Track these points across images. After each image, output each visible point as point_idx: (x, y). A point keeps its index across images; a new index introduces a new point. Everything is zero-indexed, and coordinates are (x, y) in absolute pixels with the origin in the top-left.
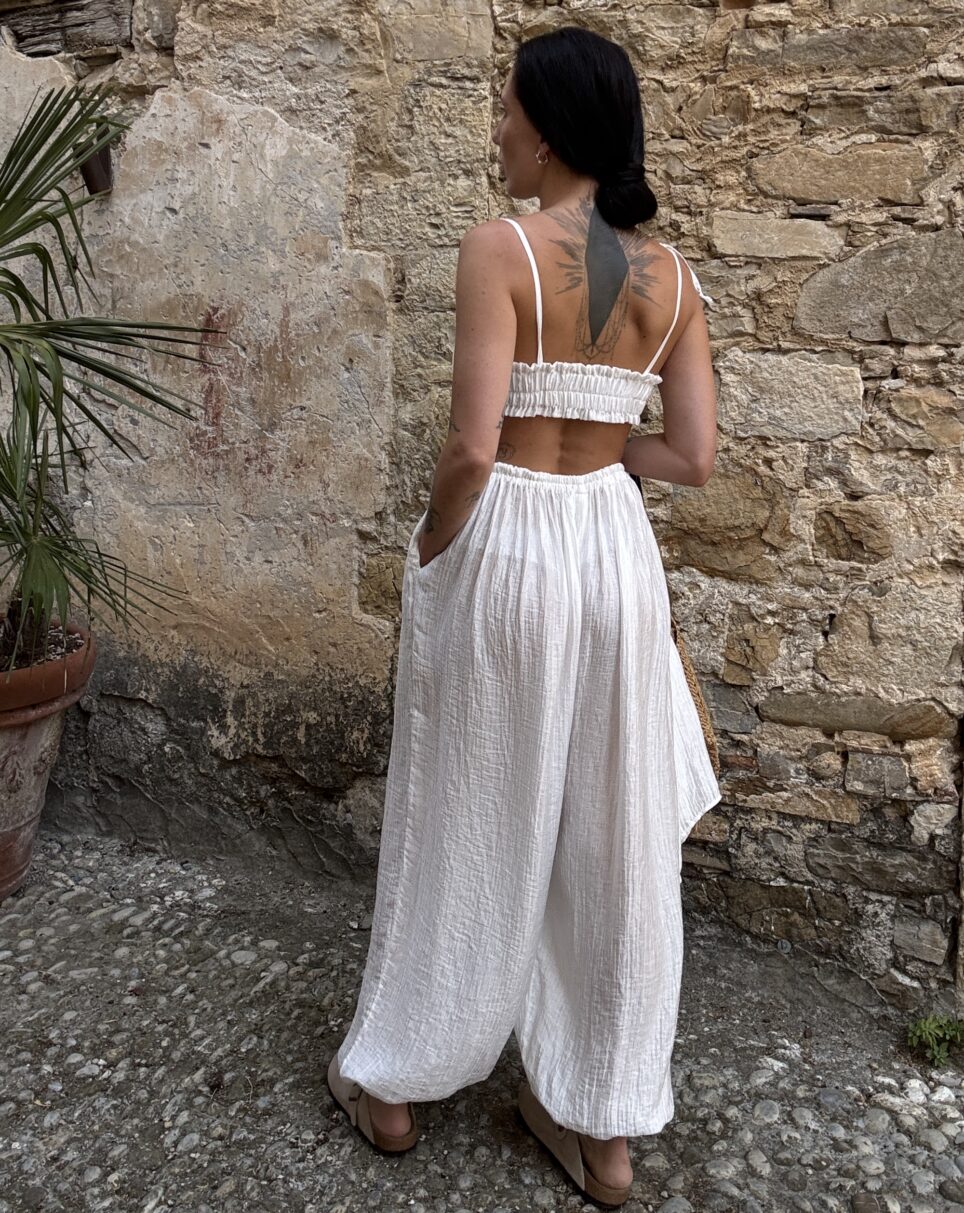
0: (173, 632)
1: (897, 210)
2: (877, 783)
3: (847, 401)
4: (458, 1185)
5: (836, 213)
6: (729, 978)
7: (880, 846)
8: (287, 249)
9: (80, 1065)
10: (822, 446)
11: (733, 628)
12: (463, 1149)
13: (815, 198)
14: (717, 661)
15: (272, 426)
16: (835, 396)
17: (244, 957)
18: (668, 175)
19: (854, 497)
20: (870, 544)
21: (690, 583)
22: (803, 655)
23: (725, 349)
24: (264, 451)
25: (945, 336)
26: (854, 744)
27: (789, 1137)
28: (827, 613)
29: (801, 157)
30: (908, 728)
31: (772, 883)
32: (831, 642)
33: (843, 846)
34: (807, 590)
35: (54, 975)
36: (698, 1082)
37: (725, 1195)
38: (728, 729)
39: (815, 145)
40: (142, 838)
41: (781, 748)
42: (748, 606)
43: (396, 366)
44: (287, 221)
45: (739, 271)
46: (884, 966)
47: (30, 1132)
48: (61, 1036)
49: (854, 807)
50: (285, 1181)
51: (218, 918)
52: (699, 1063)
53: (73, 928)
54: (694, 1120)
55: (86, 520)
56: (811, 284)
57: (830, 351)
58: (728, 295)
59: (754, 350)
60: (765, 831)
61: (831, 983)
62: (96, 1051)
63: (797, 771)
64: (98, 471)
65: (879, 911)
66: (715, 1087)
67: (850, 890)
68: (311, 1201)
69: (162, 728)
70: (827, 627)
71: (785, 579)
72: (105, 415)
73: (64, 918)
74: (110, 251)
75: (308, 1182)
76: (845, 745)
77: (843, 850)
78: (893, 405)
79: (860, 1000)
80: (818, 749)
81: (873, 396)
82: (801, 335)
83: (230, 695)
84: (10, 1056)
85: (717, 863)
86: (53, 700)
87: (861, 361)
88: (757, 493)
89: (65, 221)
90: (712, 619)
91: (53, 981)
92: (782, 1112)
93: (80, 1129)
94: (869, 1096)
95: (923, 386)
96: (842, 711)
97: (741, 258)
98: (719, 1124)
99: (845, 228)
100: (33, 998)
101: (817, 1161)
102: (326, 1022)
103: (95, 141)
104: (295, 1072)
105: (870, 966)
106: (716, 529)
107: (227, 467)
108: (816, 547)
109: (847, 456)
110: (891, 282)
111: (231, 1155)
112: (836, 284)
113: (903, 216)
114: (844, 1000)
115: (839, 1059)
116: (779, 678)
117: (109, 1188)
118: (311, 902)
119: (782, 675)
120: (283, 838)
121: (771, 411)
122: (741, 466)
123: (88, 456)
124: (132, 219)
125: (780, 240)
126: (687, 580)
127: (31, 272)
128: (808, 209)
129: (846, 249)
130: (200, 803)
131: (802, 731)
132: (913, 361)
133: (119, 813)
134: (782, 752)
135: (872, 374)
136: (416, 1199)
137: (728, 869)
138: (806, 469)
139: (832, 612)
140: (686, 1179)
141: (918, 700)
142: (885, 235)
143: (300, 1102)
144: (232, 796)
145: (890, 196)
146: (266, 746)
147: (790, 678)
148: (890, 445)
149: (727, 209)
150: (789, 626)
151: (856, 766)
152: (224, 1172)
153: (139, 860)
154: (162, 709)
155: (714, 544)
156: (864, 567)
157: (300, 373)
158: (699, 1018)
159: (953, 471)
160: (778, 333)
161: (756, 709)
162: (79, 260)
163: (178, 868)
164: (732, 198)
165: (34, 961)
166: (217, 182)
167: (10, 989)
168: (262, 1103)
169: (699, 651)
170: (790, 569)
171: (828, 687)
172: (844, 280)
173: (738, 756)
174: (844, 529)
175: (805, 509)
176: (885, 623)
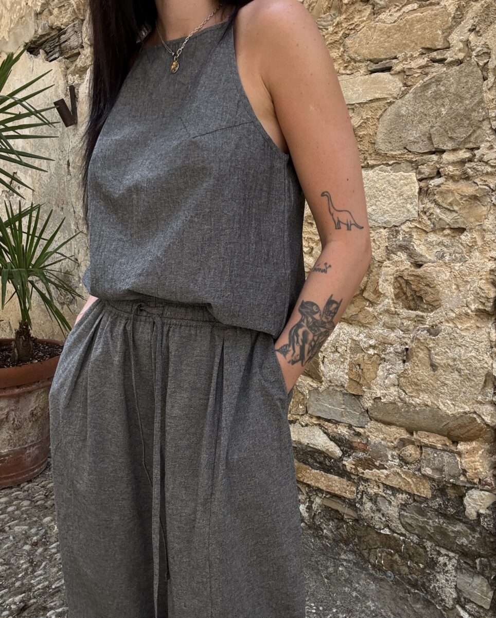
1: (434, 55)
2: (440, 470)
3: (408, 197)
5: (396, 64)
7: (445, 516)
10: (396, 231)
11: (352, 356)
13: (383, 57)
14: (343, 377)
16: (401, 194)
19: (419, 266)
20: (426, 299)
22: (390, 376)
25: (470, 142)
26: (425, 441)
28: (404, 347)
29: (373, 30)
30: (457, 432)
31: (382, 531)
33: (422, 512)
34: (393, 331)
38: (352, 424)
39: (380, 20)
41: (382, 439)
42: (358, 342)
46: (451, 602)
49: (427, 486)
56: (384, 117)
57: (397, 163)
60: (376, 495)
63: (393, 456)
65: (447, 562)
67: (428, 544)
70: (404, 357)
71: (379, 323)
76: (420, 441)
77: (423, 515)
78: (437, 197)
81: (424, 192)
82: (380, 155)
85: (351, 513)
87: (417, 168)
90: (340, 350)
95: (458, 181)
96: (416, 417)
99: (401, 74)
105: (443, 600)
108: (395, 301)
109: (411, 236)
110: (432, 107)
112: (398, 115)
113: (438, 57)
116: (378, 392)
119: (380, 389)
125: (363, 90)
128: (379, 66)
129: (403, 89)
131: (393, 429)
132: (449, 164)
134: (382, 442)
135: (424, 176)
137: (357, 518)
138: (387, 247)
139: (407, 347)
141: (465, 413)
142: (427, 74)
145: (428, 46)
147: (384, 392)
148: (437, 226)
150: (383, 356)
151: (428, 457)
156: (424, 315)
159: (480, 243)
160: (366, 155)
161: (367, 411)
169: (334, 371)
170: (381, 316)
171: (407, 399)
172: (403, 111)
173: (359, 443)
174: (411, 289)
175: (388, 275)
176: (439, 355)
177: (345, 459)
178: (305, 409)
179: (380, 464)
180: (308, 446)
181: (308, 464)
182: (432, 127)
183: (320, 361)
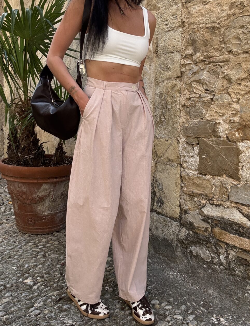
43: (156, 75)
126: (246, 145)
178: (227, 198)
181: (228, 231)
183: (240, 168)
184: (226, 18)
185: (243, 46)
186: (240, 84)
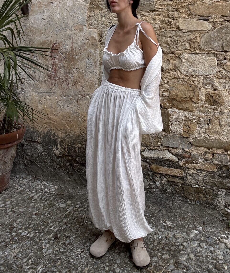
0: (45, 125)
1: (225, 18)
2: (221, 161)
3: (213, 66)
4: (116, 262)
5: (210, 19)
6: (184, 210)
7: (222, 177)
8: (73, 29)
9: (21, 233)
10: (207, 77)
11: (185, 123)
12: (118, 253)
13: (205, 15)
14: (181, 131)
15: (69, 73)
16: (210, 65)
17: (63, 206)
18: (168, 10)
19: (215, 90)
20: (219, 102)
21: (174, 112)
22: (202, 129)
23: (182, 53)
24: (67, 79)
26: (215, 152)
27: (199, 250)
28: (208, 119)
29: (201, 5)
30: (229, 148)
31: (195, 187)
32: (209, 126)
33: (213, 177)
34: (203, 113)
35: (15, 210)
36: (176, 236)
37: (183, 264)
38: (184, 148)
39: (205, 2)
40: (37, 176)
41: (197, 153)
42: (188, 117)
43: (100, 58)
44: (72, 22)
45: (186, 34)
46: (223, 207)
47: (9, 250)
48: (17, 226)
49: (215, 167)
50: (73, 261)
51: (56, 196)
52: (177, 232)
53: (20, 198)
54: (176, 246)
55: (23, 97)
56: (204, 37)
57: (209, 53)
58: (183, 40)
59: (190, 53)
60: (193, 173)
61: (210, 211)
62: (26, 229)
63: (201, 158)
64: (26, 84)
65: (222, 193)
66: (181, 238)
67: (214, 188)
68: (80, 266)
69: (42, 148)
70: (208, 123)
71: (198, 110)
72: (27, 70)
73: (18, 196)
74: (28, 29)
75: (79, 262)
76: (213, 152)
77: (213, 178)
78: (225, 67)
79: (217, 216)
80: (206, 153)
81: (219, 65)
82: (201, 50)
83: (59, 140)
84: (4, 230)
85: (181, 182)
86: (14, 142)
87: (217, 56)
88: (191, 89)
89: (17, 22)
90: (179, 121)
91: (15, 212)
92: (198, 244)
93: (22, 249)
94: (219, 240)
96: (212, 143)
97: (186, 30)
98: (182, 247)
99: (212, 23)
100: (10, 216)
101: (206, 256)
102: (83, 222)
103: (24, 2)
104: (76, 234)
105: (219, 207)
106: (180, 98)
107: (58, 83)
108: (205, 102)
109: (213, 80)
110: (224, 36)
111: (59, 255)
112: (210, 37)
113: (227, 20)
114: (213, 216)
115: (212, 230)
116: (196, 135)
117: (29, 263)
118: (79, 192)
119: (197, 135)
120: (72, 176)
121: (194, 69)
122: (186, 82)
123: (23, 80)
124: (34, 21)
125: (196, 26)
126: (173, 111)
127: (8, 35)
128: (203, 18)
129: (213, 28)
130: (51, 167)
131: (202, 148)
132: (229, 56)
133: (31, 170)
134: (197, 154)
135: (219, 59)
136: (106, 266)
137: (184, 183)
138: (203, 83)
139: (210, 119)
140: (174, 261)
142: (222, 25)
143: (77, 242)
144: (59, 165)
145: (224, 15)
146: (68, 153)
147: (199, 135)
148: (224, 77)
149: (183, 18)
150: (199, 122)
151: (216, 157)
152: (58, 259)
153: (36, 181)
154: (42, 144)
155: (180, 102)
156: (217, 107)
157: (76, 60)
158: (177, 220)
160: (196, 49)
161: (191, 143)
162: (20, 32)
163: (46, 183)
164: (184, 15)
165: (10, 207)
166: (55, 12)
167: (4, 214)
168: (67, 242)
169: (176, 129)
170: (199, 108)
171: (209, 137)
172: (212, 36)
173: (186, 155)
174: (213, 98)
175: (203, 93)
176: (223, 121)
177: (179, 161)
178: (161, 144)
179: (196, 162)
180: (162, 158)
181: (162, 166)
182: (223, 43)
183: (170, 125)
184: (158, 29)
185: (171, 49)
186: (169, 72)
